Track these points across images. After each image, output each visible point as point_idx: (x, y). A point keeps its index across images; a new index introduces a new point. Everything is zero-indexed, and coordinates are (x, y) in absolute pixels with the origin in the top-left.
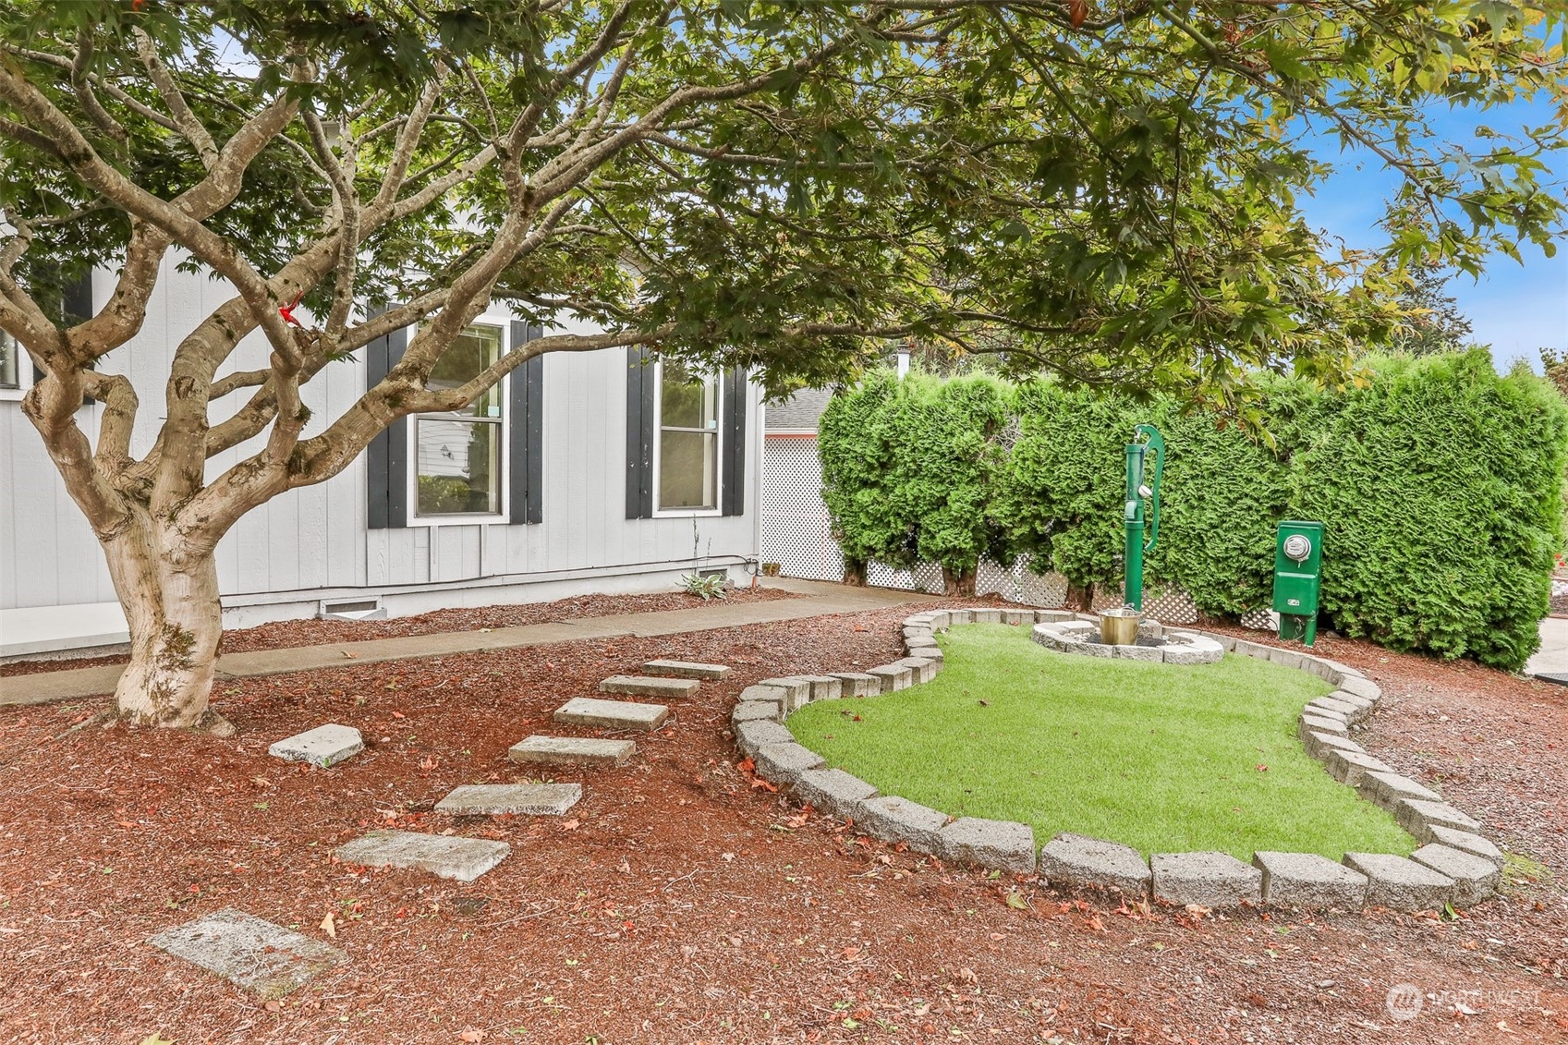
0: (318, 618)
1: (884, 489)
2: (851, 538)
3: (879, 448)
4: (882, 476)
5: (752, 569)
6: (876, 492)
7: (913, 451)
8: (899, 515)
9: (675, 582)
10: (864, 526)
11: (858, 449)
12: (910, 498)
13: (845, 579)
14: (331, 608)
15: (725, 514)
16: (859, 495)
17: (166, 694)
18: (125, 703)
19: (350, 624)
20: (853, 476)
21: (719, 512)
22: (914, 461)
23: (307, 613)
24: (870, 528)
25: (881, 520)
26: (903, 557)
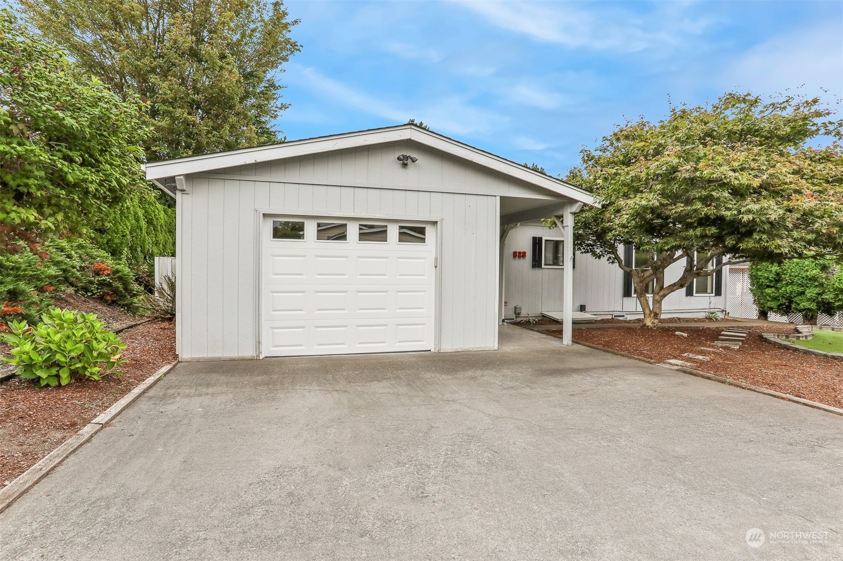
0: (612, 318)
1: (777, 288)
2: (762, 304)
3: (775, 275)
4: (776, 284)
5: (724, 313)
6: (773, 289)
7: (790, 276)
8: (784, 297)
9: (702, 315)
10: (768, 300)
11: (766, 275)
12: (788, 291)
13: (759, 318)
14: (615, 316)
15: (716, 295)
16: (766, 290)
17: (654, 323)
18: (647, 324)
19: (620, 320)
20: (764, 284)
21: (714, 295)
22: (790, 279)
23: (610, 317)
24: (771, 301)
25: (775, 298)
26: (785, 311)
